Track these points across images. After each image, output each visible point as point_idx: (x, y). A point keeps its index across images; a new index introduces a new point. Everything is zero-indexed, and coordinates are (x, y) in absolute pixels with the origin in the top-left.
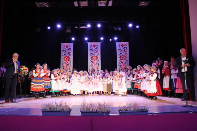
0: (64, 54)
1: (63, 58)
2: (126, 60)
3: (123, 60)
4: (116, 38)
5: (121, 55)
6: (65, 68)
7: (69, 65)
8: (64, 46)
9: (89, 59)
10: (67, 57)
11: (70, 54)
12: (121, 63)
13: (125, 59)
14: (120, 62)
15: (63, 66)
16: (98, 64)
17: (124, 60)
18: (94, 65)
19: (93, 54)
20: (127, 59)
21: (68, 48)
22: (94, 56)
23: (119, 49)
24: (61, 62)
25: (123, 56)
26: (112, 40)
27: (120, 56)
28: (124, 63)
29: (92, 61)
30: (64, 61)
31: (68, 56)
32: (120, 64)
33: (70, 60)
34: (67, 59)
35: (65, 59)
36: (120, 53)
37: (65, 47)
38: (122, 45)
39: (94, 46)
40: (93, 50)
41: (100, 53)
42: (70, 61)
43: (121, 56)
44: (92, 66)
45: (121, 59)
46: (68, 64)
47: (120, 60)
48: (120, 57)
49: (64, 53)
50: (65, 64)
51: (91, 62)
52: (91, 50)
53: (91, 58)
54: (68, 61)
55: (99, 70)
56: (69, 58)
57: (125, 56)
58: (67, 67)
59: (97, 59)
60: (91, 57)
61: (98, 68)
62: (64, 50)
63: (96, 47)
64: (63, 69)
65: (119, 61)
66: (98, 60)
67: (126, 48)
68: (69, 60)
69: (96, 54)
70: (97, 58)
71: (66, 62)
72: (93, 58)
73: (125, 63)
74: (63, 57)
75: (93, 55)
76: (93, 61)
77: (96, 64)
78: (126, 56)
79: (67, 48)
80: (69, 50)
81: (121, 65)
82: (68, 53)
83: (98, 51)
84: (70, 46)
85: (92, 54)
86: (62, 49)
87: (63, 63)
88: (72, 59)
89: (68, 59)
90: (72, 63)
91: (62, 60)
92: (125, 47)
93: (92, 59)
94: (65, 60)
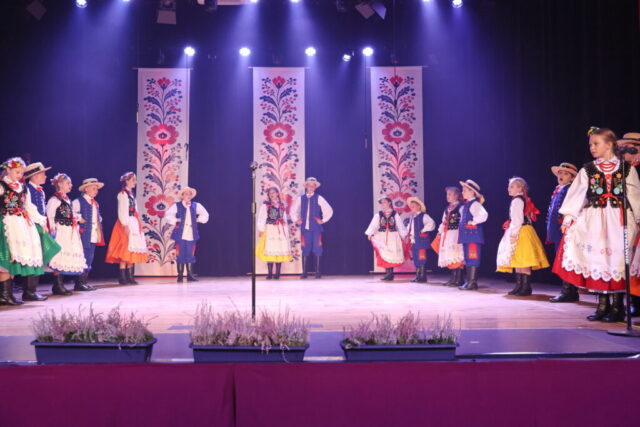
0: (153, 116)
1: (149, 134)
2: (409, 143)
3: (398, 143)
4: (368, 52)
5: (392, 121)
6: (154, 172)
8: (152, 81)
9: (259, 139)
10: (165, 126)
11: (178, 113)
12: (391, 155)
13: (407, 139)
14: (384, 149)
15: (147, 166)
16: (294, 158)
17: (403, 144)
18: (275, 163)
19: (275, 119)
20: (413, 137)
21: (167, 91)
22: (279, 125)
23: (383, 98)
24: (141, 148)
25: (398, 124)
26: (352, 58)
27: (383, 126)
28: (400, 155)
29: (267, 147)
30: (150, 145)
31: (169, 124)
32: (384, 160)
34: (165, 136)
35: (157, 136)
36: (387, 114)
37: (157, 87)
38: (393, 80)
39: (279, 82)
40: (272, 102)
41: (300, 114)
42: (175, 145)
43: (389, 127)
44: (270, 166)
45: (389, 139)
46: (169, 159)
47: (386, 143)
48: (386, 132)
49: (150, 112)
50: (154, 158)
51: (265, 150)
52: (264, 98)
53: (267, 133)
54: (168, 147)
55: (296, 185)
56: (174, 134)
57: (405, 127)
59: (289, 139)
60: (265, 127)
61: (293, 176)
62: (149, 99)
63: (285, 87)
64: (150, 177)
65: (382, 147)
66: (292, 143)
67: (410, 93)
68: (172, 141)
69: (287, 114)
70: (291, 133)
72: (273, 134)
73: (407, 156)
74: (149, 128)
75: (274, 122)
76: (274, 145)
77: (288, 157)
78: (411, 126)
79: (164, 88)
80: (173, 98)
81: (388, 165)
82: (167, 110)
83: (293, 105)
84: (177, 82)
85: (268, 114)
86: (143, 92)
87: (148, 152)
88: (183, 137)
89: (169, 136)
90: (184, 153)
91: (142, 139)
92: (406, 90)
93: (269, 139)
94: (153, 140)
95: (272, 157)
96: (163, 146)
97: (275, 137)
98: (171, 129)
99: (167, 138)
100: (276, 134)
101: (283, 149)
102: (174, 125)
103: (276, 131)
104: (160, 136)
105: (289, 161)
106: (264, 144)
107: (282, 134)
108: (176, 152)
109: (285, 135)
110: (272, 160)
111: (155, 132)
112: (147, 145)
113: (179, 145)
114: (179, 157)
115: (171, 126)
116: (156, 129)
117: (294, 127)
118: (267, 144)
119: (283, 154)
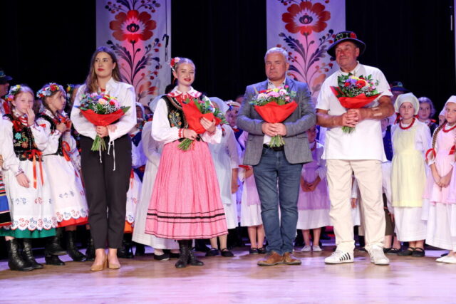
1: (112, 25)
7: (149, 68)
10: (135, 14)
18: (300, 64)
29: (288, 40)
30: (115, 42)
31: (142, 10)
33: (156, 33)
34: (137, 27)
42: (152, 41)
46: (144, 62)
51: (285, 44)
53: (287, 18)
54: (140, 44)
56: (150, 25)
58: (139, 75)
60: (284, 9)
68: (147, 35)
71: (129, 47)
74: (112, 17)
76: (298, 36)
93: (290, 27)
95: (295, 54)
96: (133, 43)
97: (300, 24)
98: (145, 18)
99: (140, 32)
100: (302, 20)
101: (312, 42)
102: (149, 11)
103: (301, 14)
104: (129, 27)
105: (322, 60)
106: (283, 35)
107: (310, 19)
108: (152, 52)
109: (316, 19)
110: (295, 60)
111: (122, 22)
112: (110, 42)
113: (157, 40)
114: (157, 59)
115: (145, 13)
116: (123, 17)
117: (328, 8)
118: (288, 34)
119: (312, 49)
